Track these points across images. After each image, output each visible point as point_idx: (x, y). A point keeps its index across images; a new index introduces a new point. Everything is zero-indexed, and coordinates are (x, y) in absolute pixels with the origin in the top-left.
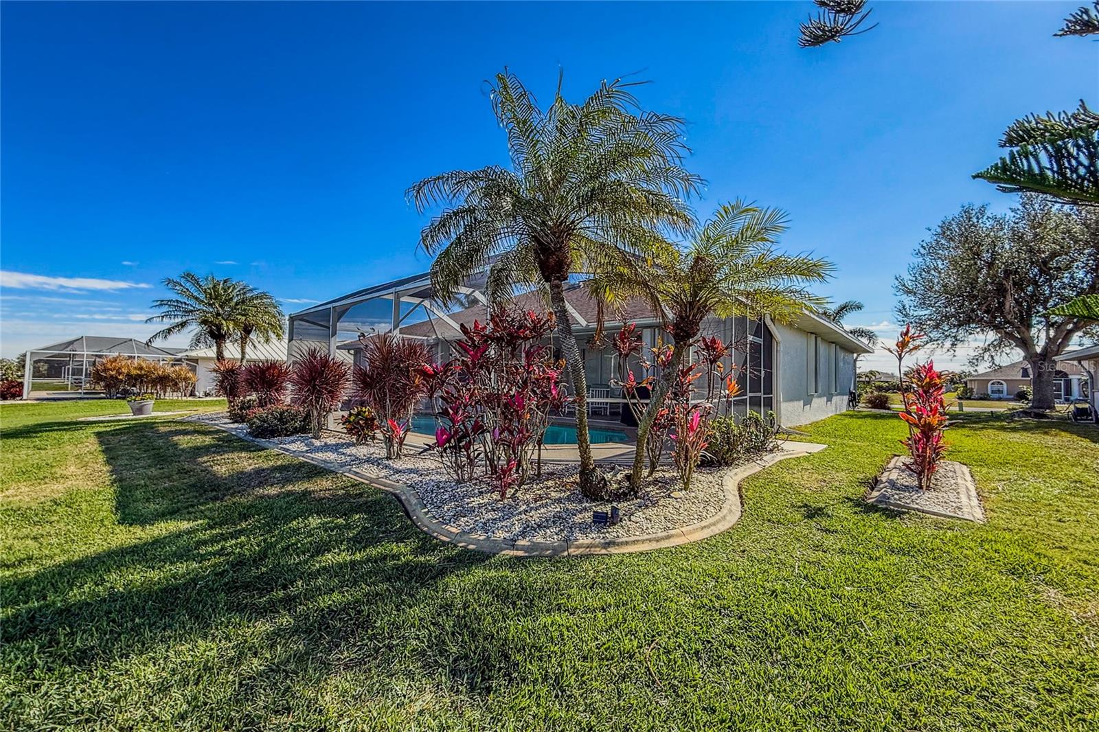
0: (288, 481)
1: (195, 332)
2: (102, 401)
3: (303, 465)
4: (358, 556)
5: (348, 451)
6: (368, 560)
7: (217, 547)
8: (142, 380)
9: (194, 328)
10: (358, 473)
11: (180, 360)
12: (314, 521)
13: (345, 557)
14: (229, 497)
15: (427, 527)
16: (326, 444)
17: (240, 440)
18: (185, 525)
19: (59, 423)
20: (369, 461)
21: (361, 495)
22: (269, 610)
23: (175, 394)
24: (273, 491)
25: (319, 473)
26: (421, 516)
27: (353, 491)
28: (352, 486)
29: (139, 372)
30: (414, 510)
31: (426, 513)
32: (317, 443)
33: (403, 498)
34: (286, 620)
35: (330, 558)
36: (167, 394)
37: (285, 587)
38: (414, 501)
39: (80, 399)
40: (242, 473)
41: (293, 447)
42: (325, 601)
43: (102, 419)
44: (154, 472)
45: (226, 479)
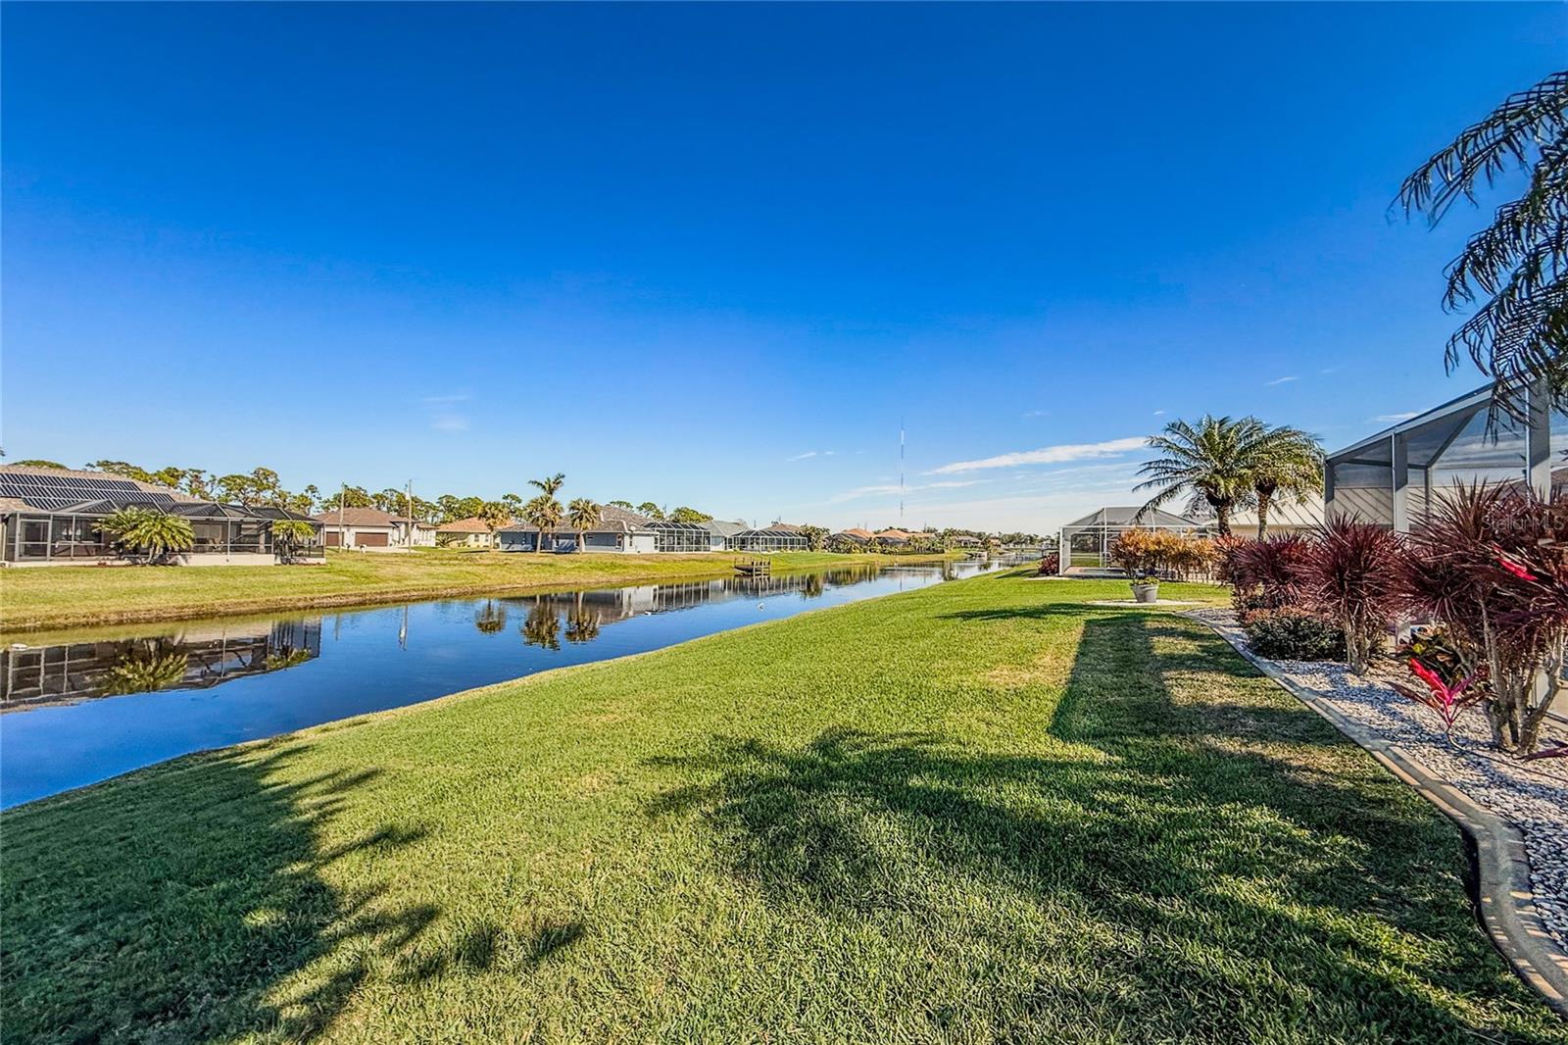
0: (1262, 736)
1: (1191, 496)
2: (1123, 581)
3: (1303, 716)
4: (1295, 912)
5: (1408, 710)
6: (1311, 931)
7: (1114, 799)
8: (1161, 557)
9: (1188, 493)
10: (1400, 758)
11: (1205, 531)
12: (1262, 817)
13: (1272, 904)
14: (1166, 736)
15: (1507, 933)
16: (1371, 686)
17: (1235, 654)
18: (1101, 757)
19: (1067, 605)
20: (1442, 742)
21: (1381, 803)
22: (1124, 916)
23: (1199, 575)
24: (1230, 746)
25: (1324, 736)
26: (1507, 904)
27: (1371, 791)
28: (1374, 780)
29: (1157, 547)
30: (1498, 884)
31: (1521, 904)
32: (1354, 682)
33: (1483, 845)
34: (1133, 942)
35: (1243, 890)
36: (1190, 576)
37: (1157, 896)
38: (1506, 863)
39: (1104, 577)
40: (1203, 706)
41: (1301, 681)
42: (1196, 953)
43: (1107, 604)
44: (1108, 679)
45: (1178, 709)
